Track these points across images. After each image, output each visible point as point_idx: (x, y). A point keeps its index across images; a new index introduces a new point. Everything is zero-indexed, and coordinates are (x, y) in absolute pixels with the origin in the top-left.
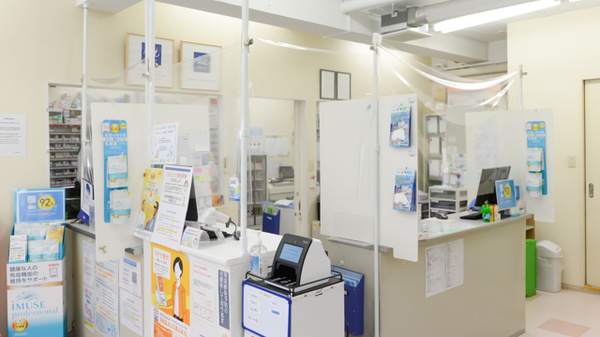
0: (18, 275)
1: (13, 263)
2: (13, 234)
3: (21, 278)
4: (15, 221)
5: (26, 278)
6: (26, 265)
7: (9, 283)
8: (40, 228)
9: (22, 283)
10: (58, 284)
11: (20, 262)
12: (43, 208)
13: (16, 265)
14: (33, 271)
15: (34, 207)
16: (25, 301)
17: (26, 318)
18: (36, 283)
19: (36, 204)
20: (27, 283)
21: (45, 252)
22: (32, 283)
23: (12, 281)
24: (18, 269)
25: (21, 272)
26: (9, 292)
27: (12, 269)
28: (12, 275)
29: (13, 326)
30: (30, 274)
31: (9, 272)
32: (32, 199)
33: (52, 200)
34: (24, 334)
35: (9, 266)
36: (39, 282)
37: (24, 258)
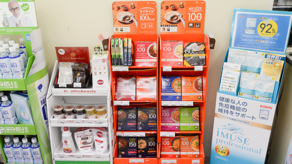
0: (227, 106)
1: (223, 92)
2: (226, 61)
3: (230, 110)
4: (230, 45)
5: (235, 111)
6: (237, 99)
7: (216, 111)
8: (255, 58)
9: (229, 115)
10: (266, 127)
11: (230, 94)
12: (263, 34)
13: (226, 96)
14: (242, 107)
15: (252, 32)
16: (230, 133)
17: (228, 146)
18: (243, 119)
19: (255, 29)
20: (234, 116)
21: (257, 89)
22: (239, 118)
23: (220, 110)
24: (228, 100)
25: (230, 104)
26: (216, 120)
27: (222, 99)
28: (221, 104)
29: (216, 149)
30: (238, 109)
31: (218, 101)
32: (251, 22)
33: (275, 26)
34: (225, 159)
35: (219, 95)
36: (246, 119)
37: (234, 90)
